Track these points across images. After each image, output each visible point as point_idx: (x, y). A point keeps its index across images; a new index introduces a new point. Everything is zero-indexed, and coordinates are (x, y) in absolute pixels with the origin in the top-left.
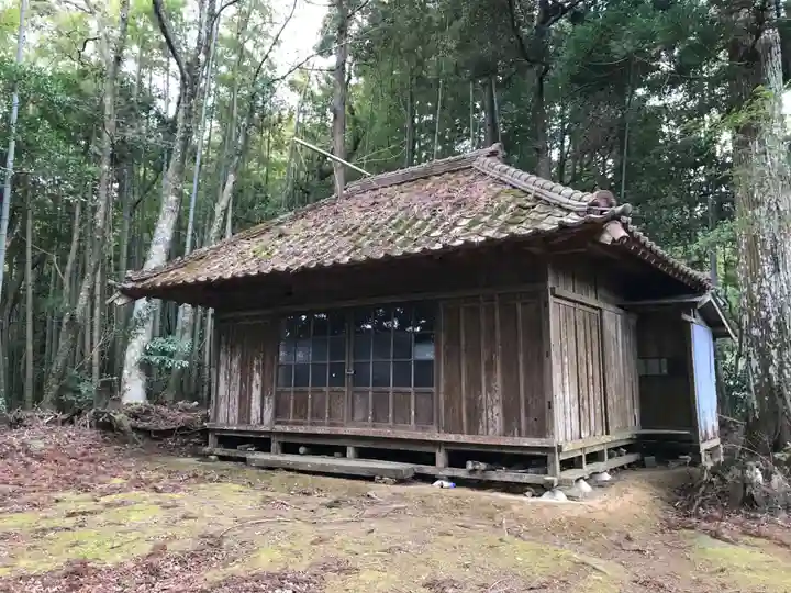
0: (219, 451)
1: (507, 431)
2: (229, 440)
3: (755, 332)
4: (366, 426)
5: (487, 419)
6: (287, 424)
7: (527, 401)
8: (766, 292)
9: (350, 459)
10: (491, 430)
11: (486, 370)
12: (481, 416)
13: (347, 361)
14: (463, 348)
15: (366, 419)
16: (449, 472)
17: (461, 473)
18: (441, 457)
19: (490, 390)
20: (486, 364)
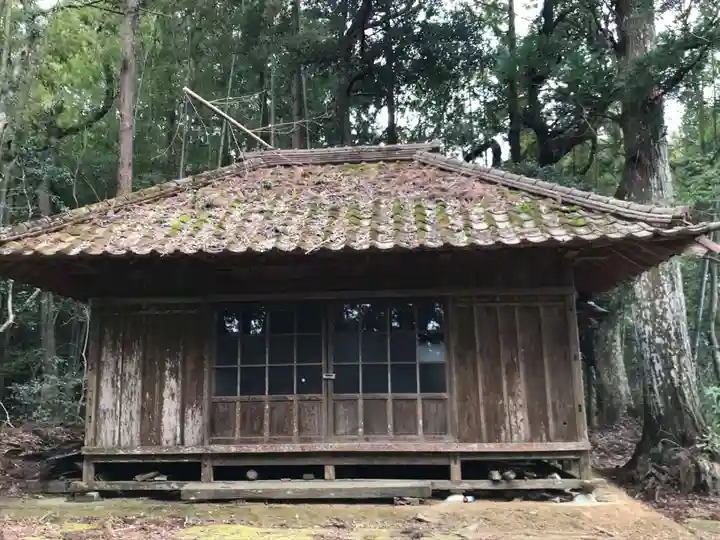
0: (104, 485)
1: (534, 436)
2: (115, 469)
3: (658, 340)
4: (354, 440)
5: (511, 425)
6: (228, 442)
7: (554, 404)
8: (667, 306)
9: (330, 480)
10: (515, 436)
11: (507, 373)
12: (504, 422)
13: (323, 363)
14: (478, 350)
15: (354, 431)
16: (467, 485)
17: (483, 485)
18: (456, 469)
19: (512, 394)
20: (507, 367)
